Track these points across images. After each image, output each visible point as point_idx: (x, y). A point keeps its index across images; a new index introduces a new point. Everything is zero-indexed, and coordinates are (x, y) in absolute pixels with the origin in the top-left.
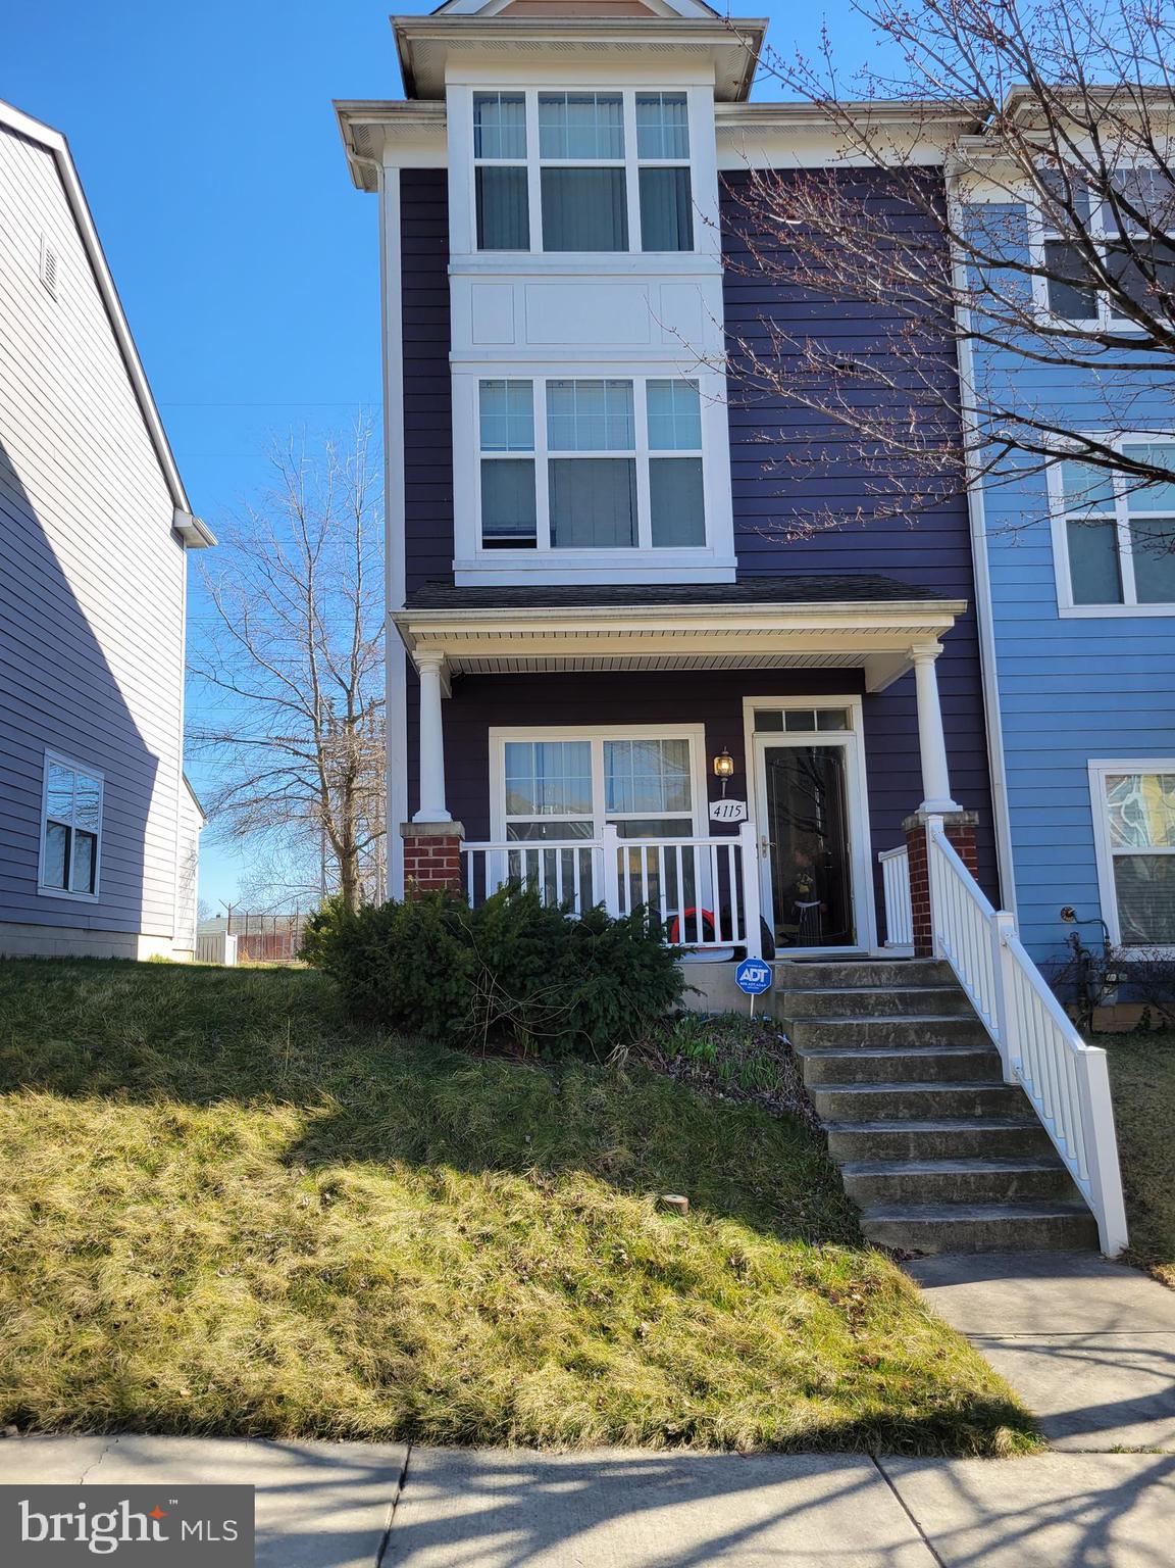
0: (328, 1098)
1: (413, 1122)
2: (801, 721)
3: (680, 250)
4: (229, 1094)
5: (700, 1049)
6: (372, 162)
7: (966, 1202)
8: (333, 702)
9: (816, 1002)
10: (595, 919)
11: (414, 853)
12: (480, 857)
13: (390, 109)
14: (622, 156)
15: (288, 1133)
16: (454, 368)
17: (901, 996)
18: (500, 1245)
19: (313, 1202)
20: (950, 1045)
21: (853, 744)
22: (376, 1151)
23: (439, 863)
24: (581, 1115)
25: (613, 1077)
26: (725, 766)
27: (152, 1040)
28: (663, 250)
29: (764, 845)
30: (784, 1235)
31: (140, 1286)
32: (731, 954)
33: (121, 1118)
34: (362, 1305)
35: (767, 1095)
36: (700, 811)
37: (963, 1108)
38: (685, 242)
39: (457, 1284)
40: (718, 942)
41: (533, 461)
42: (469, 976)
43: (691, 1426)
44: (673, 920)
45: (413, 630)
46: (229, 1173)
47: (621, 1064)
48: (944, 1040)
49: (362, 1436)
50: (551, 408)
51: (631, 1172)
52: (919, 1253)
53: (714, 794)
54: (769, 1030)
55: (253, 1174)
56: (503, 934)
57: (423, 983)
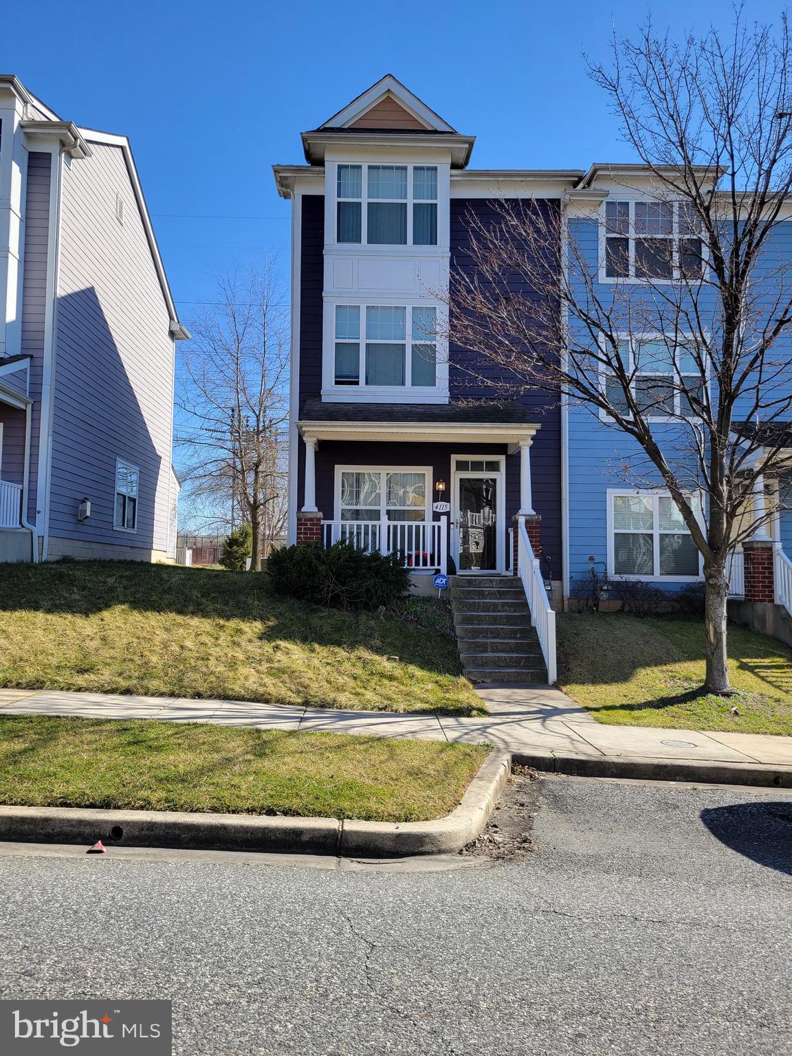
0: (272, 618)
1: (303, 629)
2: (477, 466)
3: (431, 244)
4: (236, 616)
5: (414, 609)
6: (289, 190)
7: (505, 666)
8: (249, 419)
9: (464, 593)
10: (376, 556)
11: (302, 524)
12: (329, 527)
13: (299, 169)
14: (406, 198)
15: (260, 630)
16: (324, 299)
17: (499, 592)
18: (333, 666)
19: (271, 651)
20: (515, 611)
21: (501, 477)
22: (291, 637)
23: (312, 529)
24: (364, 630)
25: (378, 618)
26: (441, 487)
27: (203, 596)
28: (423, 244)
29: (457, 523)
30: (430, 670)
31: (221, 668)
32: (434, 572)
33: (202, 623)
34: (290, 677)
35: (438, 627)
36: (428, 506)
37: (513, 634)
38: (433, 241)
39: (319, 675)
40: (429, 567)
41: (359, 344)
42: (324, 577)
43: (386, 707)
44: (410, 556)
45: (304, 429)
46: (243, 640)
47: (382, 613)
48: (512, 610)
49: (293, 704)
50: (368, 320)
51: (380, 649)
52: (483, 682)
53: (435, 499)
54: (444, 603)
55: (250, 641)
56: (338, 560)
57: (305, 579)
